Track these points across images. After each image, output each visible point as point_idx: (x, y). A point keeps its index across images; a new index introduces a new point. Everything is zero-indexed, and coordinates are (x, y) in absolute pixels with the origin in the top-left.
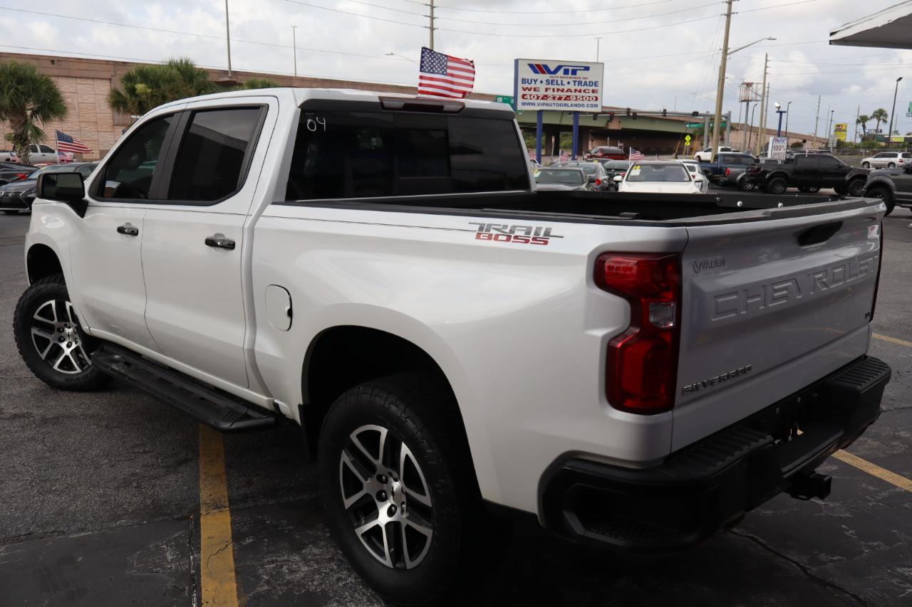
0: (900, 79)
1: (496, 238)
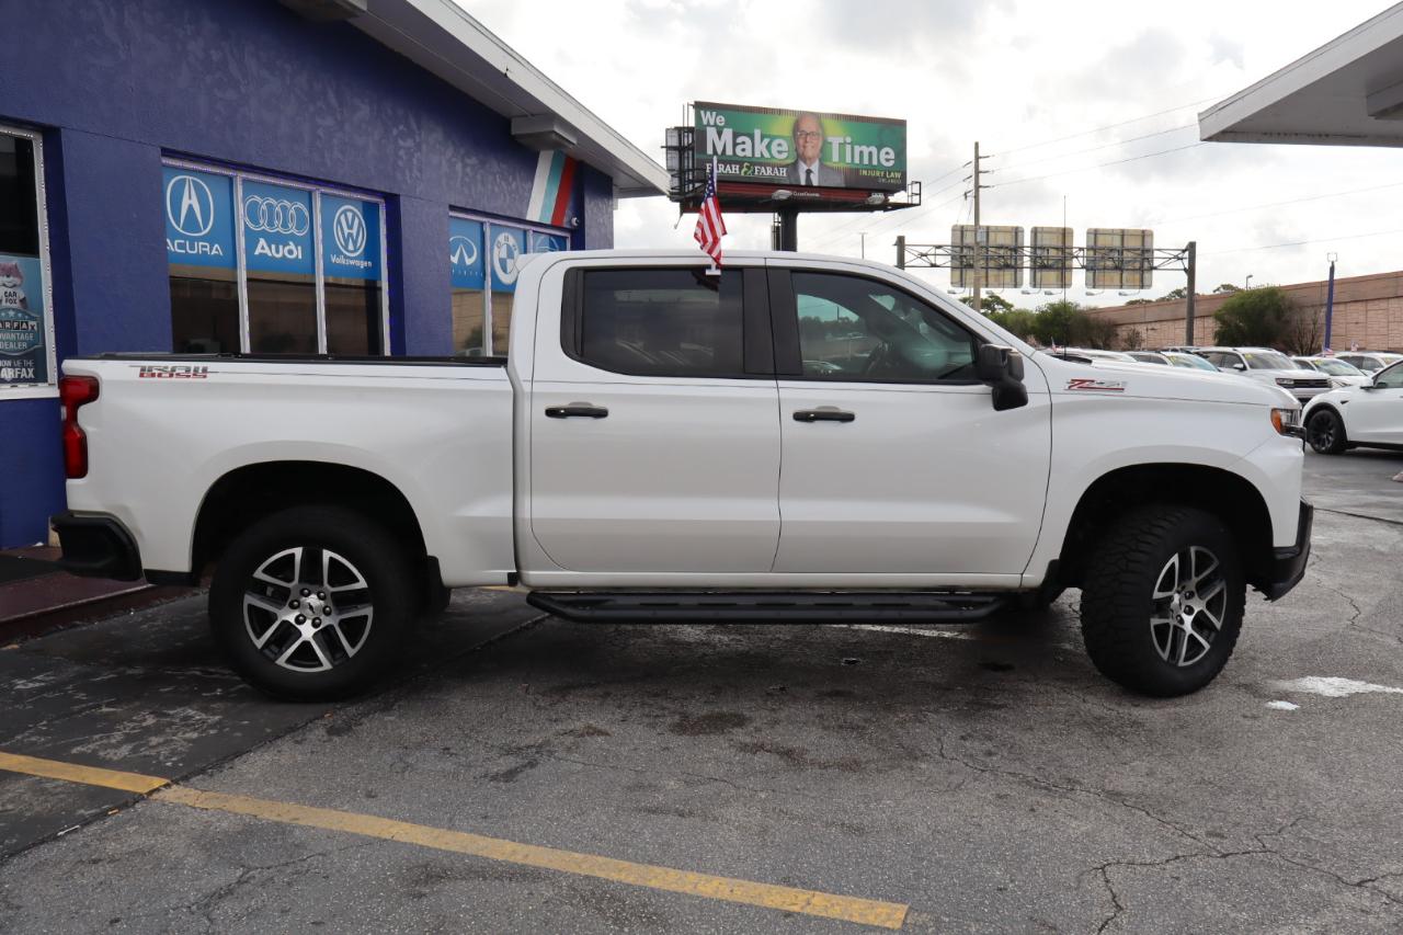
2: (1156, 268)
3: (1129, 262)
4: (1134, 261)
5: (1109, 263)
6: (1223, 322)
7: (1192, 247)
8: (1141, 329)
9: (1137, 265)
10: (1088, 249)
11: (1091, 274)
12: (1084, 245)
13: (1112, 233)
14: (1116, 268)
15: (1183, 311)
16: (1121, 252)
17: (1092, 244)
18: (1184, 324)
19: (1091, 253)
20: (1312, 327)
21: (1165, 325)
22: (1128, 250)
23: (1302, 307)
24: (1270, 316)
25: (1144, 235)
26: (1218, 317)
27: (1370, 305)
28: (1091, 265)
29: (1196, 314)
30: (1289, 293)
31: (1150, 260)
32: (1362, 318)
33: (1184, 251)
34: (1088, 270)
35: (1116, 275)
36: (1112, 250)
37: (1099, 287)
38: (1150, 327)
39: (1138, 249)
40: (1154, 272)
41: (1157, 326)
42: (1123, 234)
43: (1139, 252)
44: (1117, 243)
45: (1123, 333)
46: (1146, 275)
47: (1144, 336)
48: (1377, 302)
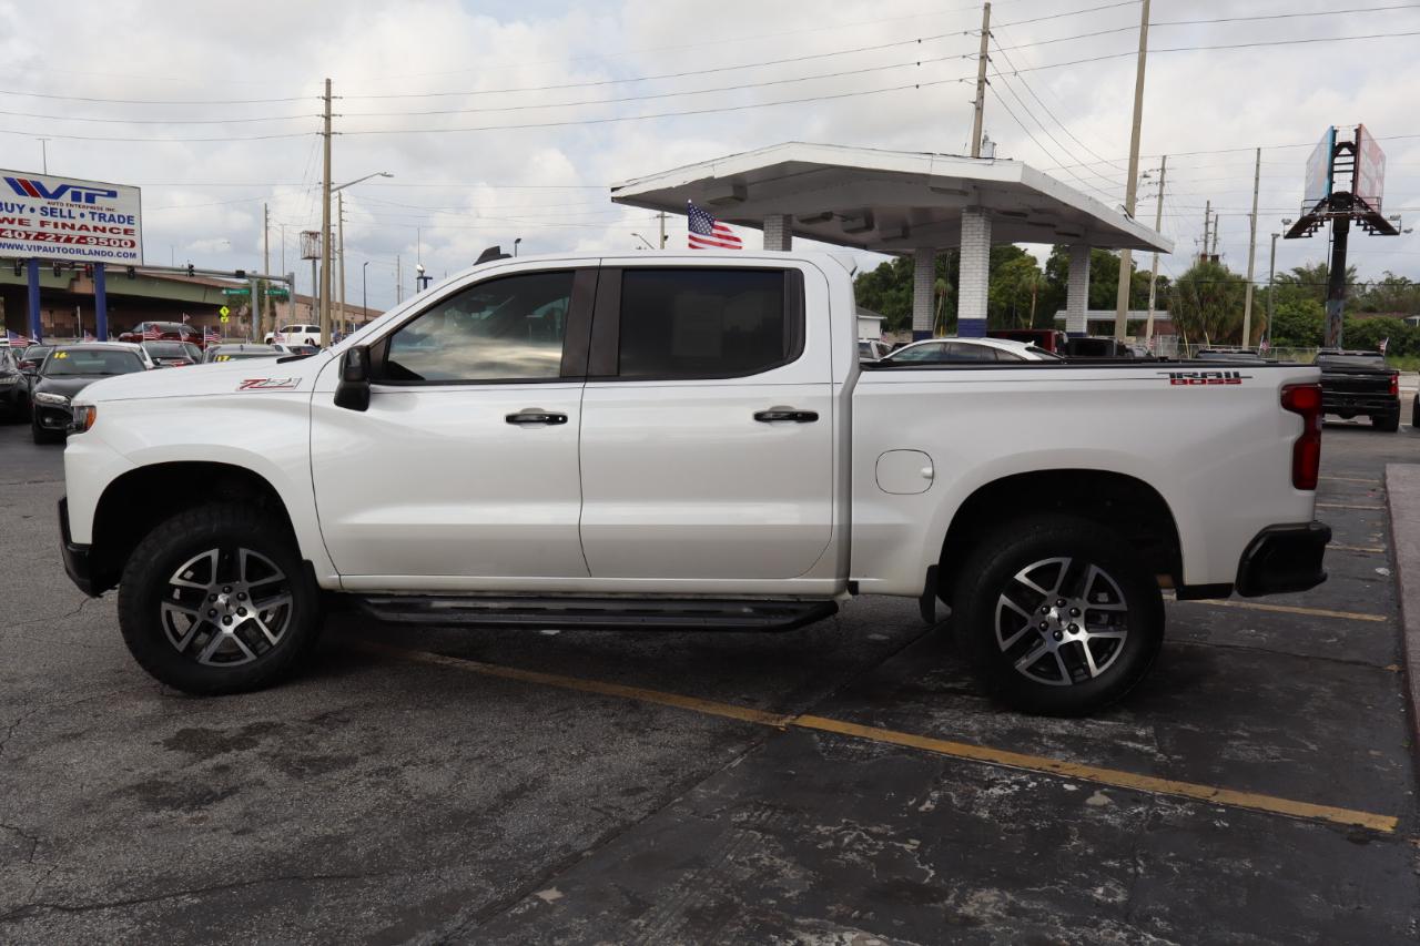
0: (518, 241)
1: (1191, 382)
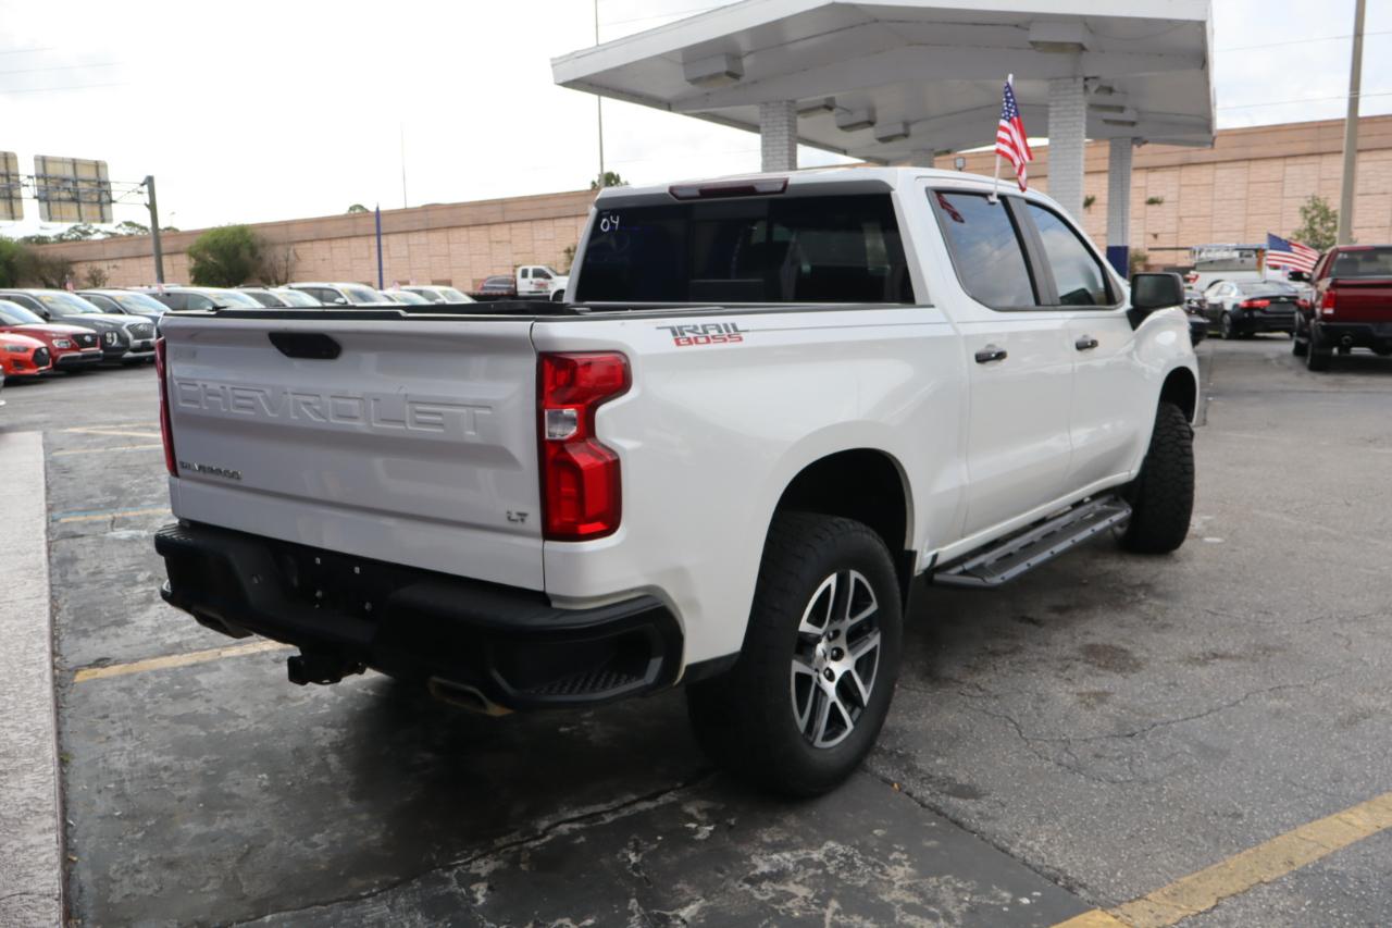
2: (115, 202)
3: (86, 193)
4: (91, 191)
5: (64, 195)
6: (198, 259)
7: (150, 181)
8: (102, 266)
9: (95, 198)
10: (38, 178)
11: (45, 205)
12: (33, 174)
13: (63, 161)
14: (73, 200)
15: (150, 247)
16: (75, 183)
17: (41, 172)
18: (152, 261)
19: (42, 182)
20: (284, 264)
21: (129, 263)
22: (83, 181)
23: (274, 244)
24: (245, 254)
25: (97, 166)
26: (192, 254)
27: (334, 243)
28: (44, 195)
29: (164, 251)
30: (267, 230)
31: (108, 193)
32: (327, 256)
33: (142, 185)
34: (40, 201)
35: (73, 207)
36: (65, 180)
37: (56, 220)
38: (111, 264)
39: (94, 181)
40: (113, 205)
41: (119, 263)
42: (74, 163)
43: (95, 183)
44: (69, 173)
45: (82, 271)
46: (106, 208)
47: (107, 273)
48: (339, 241)
